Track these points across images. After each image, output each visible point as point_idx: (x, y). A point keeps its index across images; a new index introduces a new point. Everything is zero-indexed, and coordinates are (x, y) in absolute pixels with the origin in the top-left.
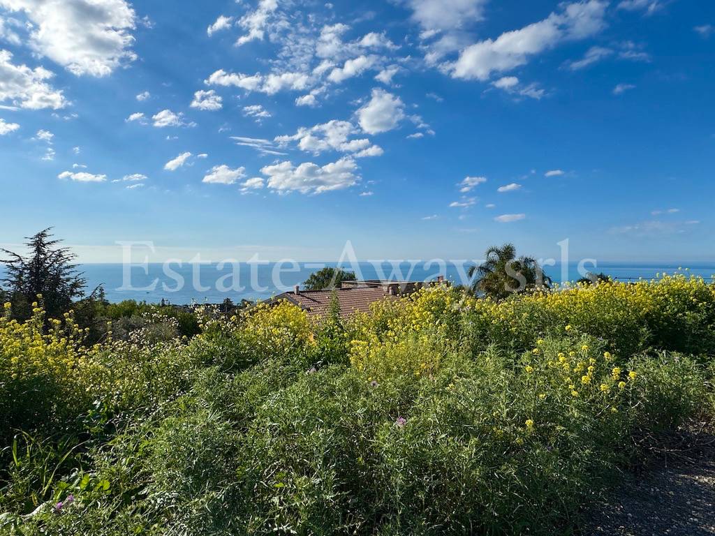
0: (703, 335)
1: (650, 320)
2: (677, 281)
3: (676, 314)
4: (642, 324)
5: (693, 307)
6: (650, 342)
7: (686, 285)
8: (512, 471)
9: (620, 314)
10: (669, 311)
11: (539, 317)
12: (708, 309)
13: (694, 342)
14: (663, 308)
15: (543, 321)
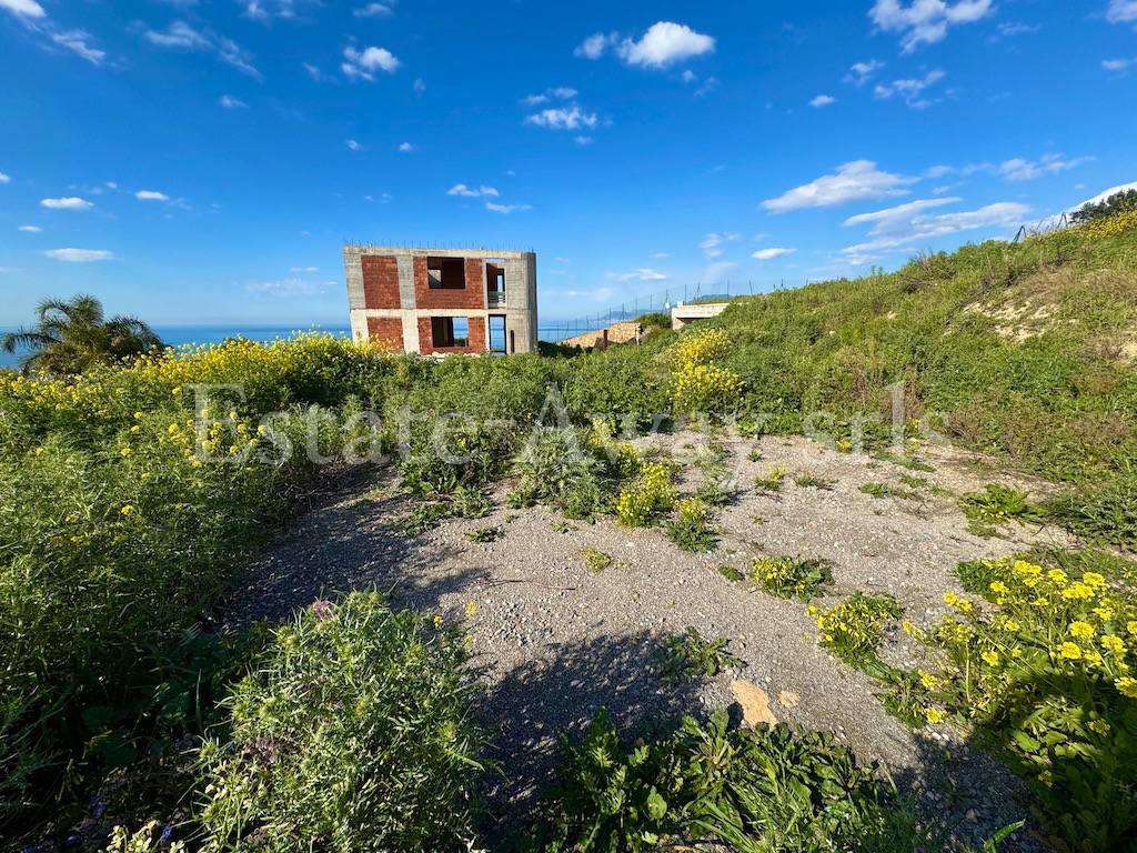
0: (338, 388)
1: (291, 379)
2: (312, 339)
3: (315, 370)
4: (282, 384)
5: (328, 363)
6: (291, 400)
7: (320, 342)
8: (109, 572)
9: (256, 377)
10: (308, 368)
11: (147, 391)
12: (340, 363)
13: (332, 395)
14: (302, 367)
15: (154, 397)
